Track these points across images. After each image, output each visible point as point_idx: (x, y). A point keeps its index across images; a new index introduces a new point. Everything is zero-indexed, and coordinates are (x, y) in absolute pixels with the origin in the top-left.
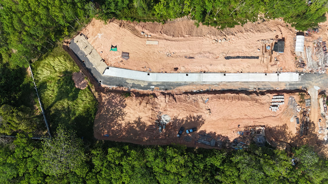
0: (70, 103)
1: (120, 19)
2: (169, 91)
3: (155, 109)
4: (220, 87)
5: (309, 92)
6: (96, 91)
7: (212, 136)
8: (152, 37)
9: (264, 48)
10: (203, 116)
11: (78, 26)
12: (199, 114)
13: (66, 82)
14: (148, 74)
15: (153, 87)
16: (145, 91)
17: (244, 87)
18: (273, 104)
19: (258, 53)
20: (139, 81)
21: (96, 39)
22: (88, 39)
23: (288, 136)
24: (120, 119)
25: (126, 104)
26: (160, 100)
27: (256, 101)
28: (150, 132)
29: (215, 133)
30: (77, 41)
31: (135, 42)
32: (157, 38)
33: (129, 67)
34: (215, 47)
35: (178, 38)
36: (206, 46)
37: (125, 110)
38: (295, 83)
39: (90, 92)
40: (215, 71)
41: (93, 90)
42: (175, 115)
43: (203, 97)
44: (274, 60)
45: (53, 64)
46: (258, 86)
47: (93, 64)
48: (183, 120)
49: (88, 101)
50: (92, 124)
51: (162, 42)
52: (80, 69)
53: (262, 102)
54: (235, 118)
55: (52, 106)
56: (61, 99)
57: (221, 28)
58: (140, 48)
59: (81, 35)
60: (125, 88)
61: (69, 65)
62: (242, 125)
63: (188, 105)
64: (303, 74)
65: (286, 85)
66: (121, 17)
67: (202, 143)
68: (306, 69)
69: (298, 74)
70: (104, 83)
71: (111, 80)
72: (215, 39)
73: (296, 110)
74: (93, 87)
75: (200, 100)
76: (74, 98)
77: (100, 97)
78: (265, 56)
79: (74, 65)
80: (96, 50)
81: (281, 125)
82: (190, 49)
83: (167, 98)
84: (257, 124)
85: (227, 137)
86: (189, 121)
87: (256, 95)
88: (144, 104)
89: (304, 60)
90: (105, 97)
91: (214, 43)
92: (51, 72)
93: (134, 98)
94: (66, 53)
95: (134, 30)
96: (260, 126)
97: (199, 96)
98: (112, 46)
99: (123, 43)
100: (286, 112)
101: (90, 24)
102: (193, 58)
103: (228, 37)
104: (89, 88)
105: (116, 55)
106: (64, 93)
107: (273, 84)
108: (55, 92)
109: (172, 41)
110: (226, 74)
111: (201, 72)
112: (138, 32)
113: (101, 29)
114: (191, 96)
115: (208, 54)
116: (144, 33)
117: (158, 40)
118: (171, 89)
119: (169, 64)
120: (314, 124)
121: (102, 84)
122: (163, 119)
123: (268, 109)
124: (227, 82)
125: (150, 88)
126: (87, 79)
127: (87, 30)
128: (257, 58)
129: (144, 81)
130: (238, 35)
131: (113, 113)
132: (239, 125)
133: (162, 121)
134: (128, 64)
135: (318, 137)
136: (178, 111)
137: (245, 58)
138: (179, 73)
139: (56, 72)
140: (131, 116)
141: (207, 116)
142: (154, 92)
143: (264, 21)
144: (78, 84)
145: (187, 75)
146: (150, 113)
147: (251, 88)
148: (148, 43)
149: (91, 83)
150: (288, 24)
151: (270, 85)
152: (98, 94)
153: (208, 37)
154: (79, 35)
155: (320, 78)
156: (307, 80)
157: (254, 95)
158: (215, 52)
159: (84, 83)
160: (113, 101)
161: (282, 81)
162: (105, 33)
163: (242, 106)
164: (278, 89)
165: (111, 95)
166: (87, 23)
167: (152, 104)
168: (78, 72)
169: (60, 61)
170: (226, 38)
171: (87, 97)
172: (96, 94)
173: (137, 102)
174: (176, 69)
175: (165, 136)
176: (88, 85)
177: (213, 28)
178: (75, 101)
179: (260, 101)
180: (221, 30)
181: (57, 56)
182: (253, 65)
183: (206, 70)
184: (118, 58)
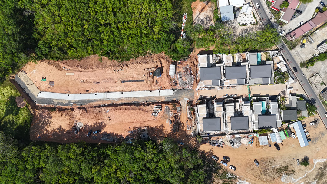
0: (14, 117)
1: (48, 60)
2: (84, 106)
3: (72, 119)
4: (119, 101)
5: (180, 103)
6: (31, 108)
7: (111, 135)
8: (70, 70)
9: (148, 74)
10: (105, 122)
11: (19, 66)
12: (102, 121)
13: (11, 103)
14: (69, 95)
15: (72, 104)
16: (67, 107)
17: (136, 100)
18: (154, 112)
19: (145, 78)
20: (62, 100)
21: (32, 74)
22: (26, 74)
23: (165, 132)
24: (48, 126)
25: (52, 117)
26: (76, 113)
27: (142, 110)
28: (68, 135)
29: (113, 133)
30: (19, 76)
31: (58, 74)
32: (73, 71)
33: (55, 91)
34: (115, 75)
35: (88, 70)
36: (108, 74)
37: (52, 120)
38: (171, 96)
39: (27, 109)
40: (116, 91)
41: (30, 108)
42: (86, 122)
43: (106, 109)
44: (155, 81)
45: (3, 92)
46: (146, 99)
47: (30, 90)
48: (91, 126)
49: (26, 115)
50: (29, 130)
51: (77, 74)
52: (21, 94)
53: (147, 110)
54: (127, 122)
55: (2, 119)
56: (8, 115)
57: (121, 61)
58: (62, 78)
59: (22, 71)
60: (52, 105)
61: (13, 92)
62: (132, 127)
63: (95, 115)
64: (176, 90)
65: (165, 98)
66: (49, 58)
67: (104, 140)
68: (178, 87)
69: (173, 90)
70: (38, 103)
71: (42, 100)
72: (114, 69)
73: (170, 115)
74: (30, 106)
75: (103, 111)
76: (17, 113)
77: (35, 112)
78: (149, 79)
79: (17, 92)
80: (32, 81)
81: (159, 125)
82: (97, 77)
83: (81, 111)
84: (143, 125)
85: (122, 135)
86: (95, 126)
87: (143, 106)
88: (64, 115)
89: (177, 81)
90: (38, 112)
91: (113, 72)
92: (2, 97)
93: (57, 112)
94: (12, 84)
95: (58, 66)
96: (144, 127)
97: (103, 108)
98: (43, 78)
99: (50, 75)
100: (163, 117)
101: (28, 64)
102: (99, 83)
103: (124, 68)
104: (27, 106)
105: (45, 83)
106: (10, 110)
107: (156, 98)
108: (4, 110)
109: (84, 72)
110: (123, 93)
111: (106, 92)
112: (60, 67)
113: (35, 67)
114: (98, 108)
115: (109, 80)
116: (65, 67)
117: (74, 72)
118: (85, 104)
119: (82, 88)
120: (184, 124)
121: (36, 103)
122: (77, 125)
123: (151, 115)
124: (124, 98)
125: (70, 105)
126: (25, 101)
127: (26, 68)
128: (144, 81)
129: (65, 100)
130: (131, 66)
131: (43, 122)
132: (130, 127)
133: (77, 127)
134: (54, 89)
135: (187, 133)
136: (88, 119)
137: (134, 81)
138: (90, 93)
139: (5, 97)
140: (56, 124)
141: (108, 122)
142: (72, 107)
143: (151, 55)
144: (19, 104)
145: (96, 94)
146: (68, 122)
147: (141, 101)
148: (67, 74)
149: (28, 103)
150: (168, 56)
151: (155, 98)
152: (33, 111)
153: (110, 68)
154: (21, 71)
155: (188, 92)
156: (179, 94)
157: (142, 107)
158: (115, 78)
159: (23, 103)
160: (43, 114)
161: (162, 95)
162: (38, 69)
163: (132, 114)
164: (160, 101)
165: (42, 111)
166: (25, 63)
167: (70, 115)
168: (19, 96)
169: (8, 90)
170: (122, 68)
171: (25, 113)
172: (31, 110)
173: (59, 114)
174: (88, 91)
175: (79, 136)
176: (26, 104)
177: (115, 61)
178: (17, 115)
179: (145, 110)
180: (120, 63)
181: (6, 86)
182: (141, 85)
183: (109, 90)
184: (47, 85)
